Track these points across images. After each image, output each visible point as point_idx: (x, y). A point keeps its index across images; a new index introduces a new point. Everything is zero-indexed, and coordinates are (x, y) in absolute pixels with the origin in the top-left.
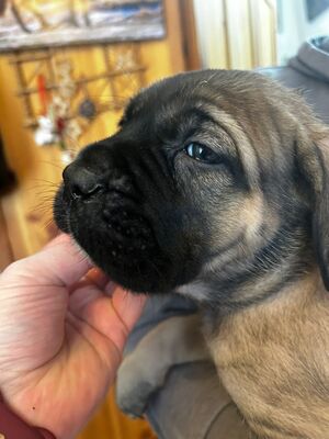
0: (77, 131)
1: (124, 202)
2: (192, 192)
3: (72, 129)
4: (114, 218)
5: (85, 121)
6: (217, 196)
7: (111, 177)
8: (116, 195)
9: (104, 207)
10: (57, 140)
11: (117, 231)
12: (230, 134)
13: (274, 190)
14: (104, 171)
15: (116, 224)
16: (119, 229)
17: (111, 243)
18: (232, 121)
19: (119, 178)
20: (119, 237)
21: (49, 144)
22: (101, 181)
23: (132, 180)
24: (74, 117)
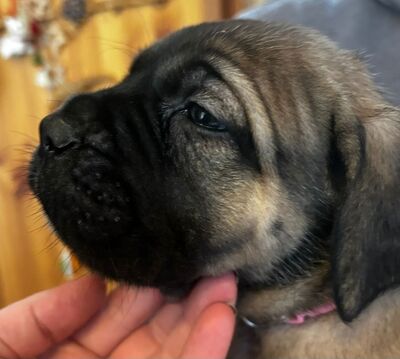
0: (60, 39)
1: (98, 162)
2: (187, 161)
3: (53, 37)
4: (84, 179)
5: (71, 27)
6: (218, 170)
7: (88, 131)
8: (90, 152)
9: (75, 165)
10: (31, 51)
11: (87, 195)
12: (239, 98)
13: (300, 177)
14: (82, 123)
15: (86, 187)
16: (89, 192)
17: (77, 209)
18: (245, 82)
19: (97, 132)
20: (87, 202)
21: (18, 58)
22: (77, 135)
23: (113, 137)
24: (55, 19)
